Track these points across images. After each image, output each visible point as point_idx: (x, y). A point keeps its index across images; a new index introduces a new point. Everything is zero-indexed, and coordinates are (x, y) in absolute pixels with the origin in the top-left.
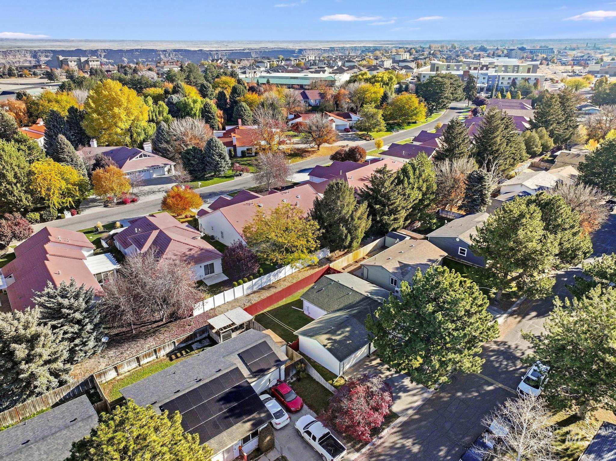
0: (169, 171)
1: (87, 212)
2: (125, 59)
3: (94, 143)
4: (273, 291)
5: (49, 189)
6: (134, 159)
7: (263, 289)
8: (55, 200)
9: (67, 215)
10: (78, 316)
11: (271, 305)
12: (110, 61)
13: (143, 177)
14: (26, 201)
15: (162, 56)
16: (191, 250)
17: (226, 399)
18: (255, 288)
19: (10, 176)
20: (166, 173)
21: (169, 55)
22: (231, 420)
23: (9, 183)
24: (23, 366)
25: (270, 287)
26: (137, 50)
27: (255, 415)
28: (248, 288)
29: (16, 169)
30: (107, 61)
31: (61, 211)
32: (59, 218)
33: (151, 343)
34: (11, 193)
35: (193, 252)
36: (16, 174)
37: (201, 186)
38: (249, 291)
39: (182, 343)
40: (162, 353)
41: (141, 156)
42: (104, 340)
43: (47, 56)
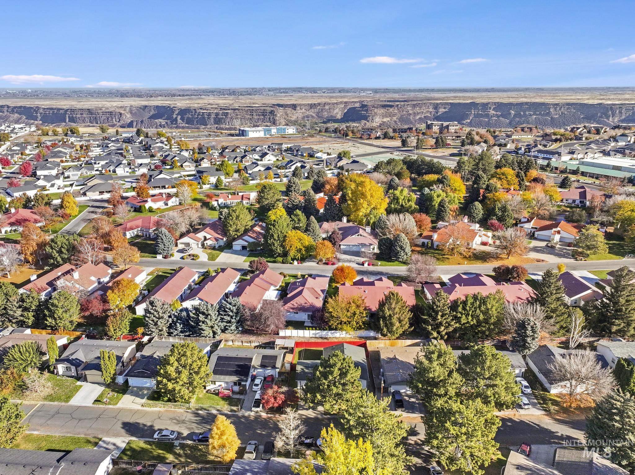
0: (373, 249)
1: (307, 264)
2: (513, 112)
3: (345, 219)
4: (325, 341)
5: (291, 247)
6: (353, 236)
7: (322, 338)
8: (292, 253)
9: (296, 263)
10: (231, 314)
11: (317, 347)
12: (498, 113)
13: (355, 249)
14: (279, 250)
15: (551, 110)
16: (306, 303)
17: (239, 366)
18: (317, 336)
19: (276, 236)
20: (371, 250)
21: (560, 109)
22: (234, 374)
23: (275, 240)
24: (201, 324)
25: (326, 338)
26: (527, 103)
27: (243, 377)
28: (313, 334)
29: (280, 233)
30: (495, 113)
31: (293, 260)
32: (291, 263)
33: (253, 338)
34: (274, 245)
35: (306, 305)
36: (278, 236)
37: (380, 265)
38: (314, 336)
39: (264, 344)
40: (254, 345)
41: (358, 235)
42: (240, 329)
43: (445, 108)
